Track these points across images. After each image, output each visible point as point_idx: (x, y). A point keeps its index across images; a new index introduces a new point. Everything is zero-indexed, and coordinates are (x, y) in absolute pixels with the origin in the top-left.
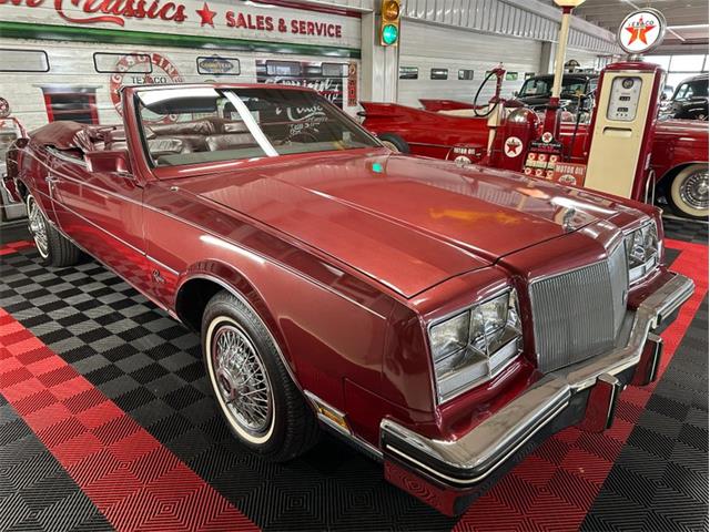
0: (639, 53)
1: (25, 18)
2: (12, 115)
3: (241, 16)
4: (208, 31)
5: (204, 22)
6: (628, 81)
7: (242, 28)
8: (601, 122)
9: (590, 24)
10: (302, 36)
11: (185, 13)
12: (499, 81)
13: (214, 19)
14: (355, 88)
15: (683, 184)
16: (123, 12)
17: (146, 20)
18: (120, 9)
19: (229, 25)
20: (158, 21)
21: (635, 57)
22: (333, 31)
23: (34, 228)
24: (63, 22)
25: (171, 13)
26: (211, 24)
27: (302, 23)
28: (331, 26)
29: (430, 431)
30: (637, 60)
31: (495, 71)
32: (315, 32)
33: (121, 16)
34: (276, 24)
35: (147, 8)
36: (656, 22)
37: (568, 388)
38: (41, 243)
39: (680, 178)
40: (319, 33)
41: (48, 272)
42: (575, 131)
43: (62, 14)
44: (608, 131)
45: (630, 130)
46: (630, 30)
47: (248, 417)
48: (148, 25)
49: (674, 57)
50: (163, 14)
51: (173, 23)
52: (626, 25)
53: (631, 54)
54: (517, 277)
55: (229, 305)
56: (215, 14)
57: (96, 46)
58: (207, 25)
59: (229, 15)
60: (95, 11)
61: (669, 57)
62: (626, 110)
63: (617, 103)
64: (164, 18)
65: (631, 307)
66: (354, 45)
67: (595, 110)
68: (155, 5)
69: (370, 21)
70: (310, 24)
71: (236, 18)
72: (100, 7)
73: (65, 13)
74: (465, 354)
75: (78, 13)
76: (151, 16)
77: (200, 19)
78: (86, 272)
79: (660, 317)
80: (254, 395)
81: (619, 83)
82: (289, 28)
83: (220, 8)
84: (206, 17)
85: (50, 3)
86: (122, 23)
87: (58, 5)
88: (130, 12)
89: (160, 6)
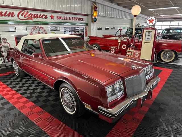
0: (151, 26)
1: (10, 19)
2: (7, 42)
3: (60, 17)
4: (52, 20)
5: (52, 18)
6: (149, 32)
7: (60, 19)
8: (144, 41)
9: (142, 15)
10: (74, 21)
11: (47, 17)
12: (121, 31)
13: (54, 18)
14: (87, 32)
15: (163, 54)
16: (33, 17)
18: (32, 16)
19: (57, 19)
20: (41, 19)
21: (150, 27)
22: (81, 19)
23: (15, 69)
24: (19, 20)
25: (44, 17)
26: (53, 19)
27: (74, 18)
28: (81, 18)
29: (107, 107)
30: (151, 27)
31: (120, 29)
32: (77, 20)
33: (32, 18)
34: (68, 18)
35: (38, 16)
36: (155, 19)
37: (133, 99)
38: (16, 72)
39: (162, 53)
40: (78, 20)
41: (18, 79)
42: (138, 43)
43: (19, 18)
44: (145, 43)
45: (150, 43)
46: (149, 21)
47: (70, 109)
48: (39, 20)
49: (163, 22)
50: (42, 17)
51: (44, 19)
52: (148, 20)
53: (150, 26)
54: (123, 78)
55: (66, 85)
56: (54, 17)
57: (27, 25)
58: (52, 19)
59: (57, 17)
60: (27, 17)
62: (149, 38)
63: (147, 37)
64: (42, 18)
65: (147, 84)
66: (87, 22)
67: (142, 38)
68: (40, 15)
69: (90, 17)
70: (76, 18)
71: (59, 17)
72: (28, 16)
73: (20, 18)
74: (113, 93)
75: (23, 18)
76: (39, 17)
77: (51, 18)
78: (27, 79)
79: (152, 85)
80: (72, 103)
81: (147, 32)
82: (71, 19)
83: (55, 15)
84: (52, 17)
85: (16, 15)
86: (33, 20)
87: (18, 16)
88: (34, 17)
89: (41, 15)
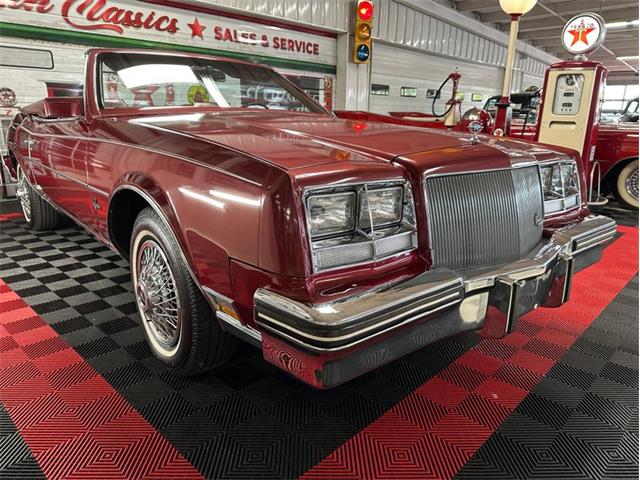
1: (34, 22)
2: (17, 105)
3: (228, 31)
4: (197, 42)
5: (194, 34)
7: (228, 41)
8: (547, 116)
10: (283, 51)
11: (177, 25)
12: (455, 84)
13: (203, 33)
14: (331, 100)
15: (629, 177)
16: (122, 22)
17: (143, 29)
18: (120, 18)
19: (216, 38)
20: (153, 31)
21: (577, 57)
22: (311, 49)
24: (68, 27)
25: (164, 25)
26: (201, 36)
27: (283, 40)
28: (309, 44)
30: (580, 60)
31: (452, 76)
32: (295, 48)
33: (120, 25)
35: (143, 19)
36: (596, 25)
37: (460, 279)
39: (626, 172)
40: (299, 50)
41: (29, 233)
42: (523, 131)
43: (67, 21)
44: (554, 126)
45: (574, 123)
46: (572, 32)
48: (144, 34)
49: (629, 87)
50: (157, 25)
51: (166, 33)
52: (569, 28)
54: (413, 173)
56: (204, 28)
58: (197, 37)
59: (217, 30)
60: (97, 19)
61: (624, 87)
62: (570, 105)
63: (562, 99)
64: (158, 28)
66: (330, 62)
67: (542, 106)
68: (151, 18)
69: (345, 41)
70: (290, 41)
71: (223, 32)
72: (102, 16)
73: (71, 20)
75: (82, 20)
76: (147, 26)
77: (191, 31)
81: (563, 81)
82: (272, 44)
83: (209, 23)
84: (196, 30)
85: (58, 10)
86: (120, 31)
87: (65, 12)
88: (128, 22)
89: (155, 19)
